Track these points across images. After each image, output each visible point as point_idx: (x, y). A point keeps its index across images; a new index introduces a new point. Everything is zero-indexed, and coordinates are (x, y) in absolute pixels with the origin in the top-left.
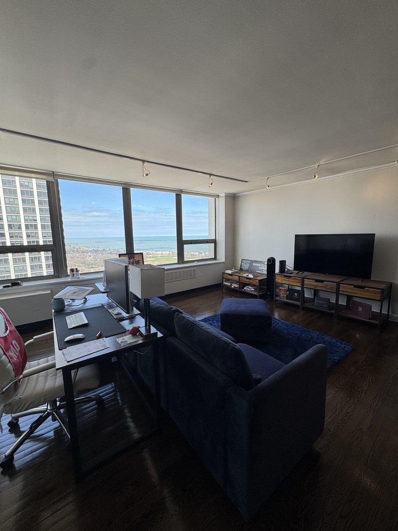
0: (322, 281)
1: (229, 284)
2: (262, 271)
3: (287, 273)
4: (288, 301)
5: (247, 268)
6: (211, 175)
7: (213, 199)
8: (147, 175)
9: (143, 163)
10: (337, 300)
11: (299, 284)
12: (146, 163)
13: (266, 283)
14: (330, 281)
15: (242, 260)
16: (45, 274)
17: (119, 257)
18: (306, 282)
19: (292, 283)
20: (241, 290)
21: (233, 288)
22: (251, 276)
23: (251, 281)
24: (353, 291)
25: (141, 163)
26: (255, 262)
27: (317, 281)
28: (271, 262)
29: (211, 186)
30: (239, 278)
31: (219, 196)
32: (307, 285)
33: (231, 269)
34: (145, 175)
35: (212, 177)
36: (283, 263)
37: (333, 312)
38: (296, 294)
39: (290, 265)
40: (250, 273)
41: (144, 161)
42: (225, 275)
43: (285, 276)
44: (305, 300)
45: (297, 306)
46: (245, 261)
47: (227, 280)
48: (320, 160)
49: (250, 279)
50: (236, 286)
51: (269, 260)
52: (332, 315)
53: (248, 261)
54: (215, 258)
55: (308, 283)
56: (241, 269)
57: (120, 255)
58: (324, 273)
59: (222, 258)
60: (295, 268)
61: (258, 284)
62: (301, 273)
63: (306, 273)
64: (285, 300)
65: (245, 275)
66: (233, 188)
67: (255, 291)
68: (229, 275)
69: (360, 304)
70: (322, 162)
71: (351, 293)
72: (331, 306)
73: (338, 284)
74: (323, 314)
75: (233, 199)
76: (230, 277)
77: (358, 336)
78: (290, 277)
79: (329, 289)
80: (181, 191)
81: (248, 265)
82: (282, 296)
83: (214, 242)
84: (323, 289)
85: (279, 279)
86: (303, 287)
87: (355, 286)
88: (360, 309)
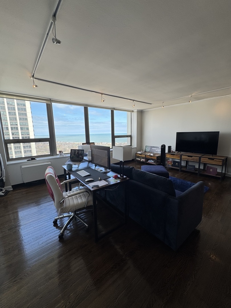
0: (192, 157)
1: (140, 159)
2: (157, 152)
3: (172, 153)
4: (172, 167)
5: (149, 151)
6: (134, 100)
7: (130, 113)
8: (104, 101)
9: (102, 95)
10: (199, 166)
11: (179, 158)
12: (103, 95)
13: (160, 158)
14: (196, 156)
15: (146, 146)
16: (23, 156)
17: (83, 145)
18: (183, 157)
19: (175, 158)
20: (146, 162)
21: (141, 161)
22: (152, 155)
23: (152, 157)
24: (207, 161)
25: (100, 95)
26: (153, 147)
27: (189, 156)
28: (163, 147)
29: (133, 106)
30: (145, 156)
31: (133, 111)
32: (183, 158)
33: (140, 151)
34: (102, 101)
35: (134, 101)
36: (170, 147)
37: (197, 172)
38: (177, 164)
39: (174, 149)
40: (151, 153)
41: (102, 94)
42: (137, 154)
43: (171, 154)
44: (182, 167)
45: (178, 170)
46: (147, 147)
47: (139, 157)
48: (193, 93)
49: (152, 156)
50: (143, 160)
51: (162, 146)
52: (197, 174)
53: (149, 147)
54: (131, 145)
55: (184, 157)
56: (145, 151)
57: (83, 144)
58: (192, 152)
59: (135, 145)
60: (176, 150)
61: (156, 159)
62: (179, 152)
63: (182, 153)
64: (171, 167)
65: (149, 154)
66: (142, 107)
67: (154, 163)
68: (140, 154)
69: (211, 168)
70: (193, 95)
71: (207, 162)
72: (196, 169)
73: (200, 158)
74: (192, 173)
75: (141, 113)
76: (140, 155)
77: (210, 184)
78: (174, 155)
79: (195, 160)
80: (114, 109)
81: (149, 149)
82: (169, 164)
83: (131, 136)
84: (192, 161)
85: (168, 156)
86: (181, 160)
87: (209, 159)
88: (211, 170)
